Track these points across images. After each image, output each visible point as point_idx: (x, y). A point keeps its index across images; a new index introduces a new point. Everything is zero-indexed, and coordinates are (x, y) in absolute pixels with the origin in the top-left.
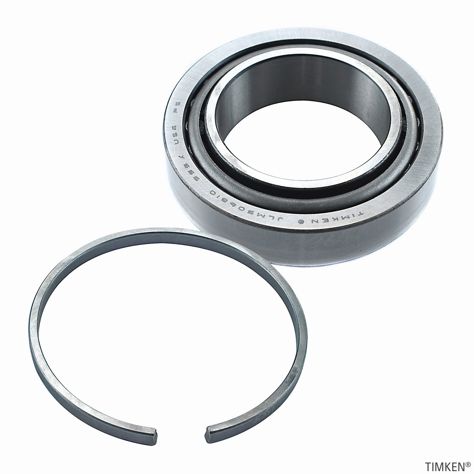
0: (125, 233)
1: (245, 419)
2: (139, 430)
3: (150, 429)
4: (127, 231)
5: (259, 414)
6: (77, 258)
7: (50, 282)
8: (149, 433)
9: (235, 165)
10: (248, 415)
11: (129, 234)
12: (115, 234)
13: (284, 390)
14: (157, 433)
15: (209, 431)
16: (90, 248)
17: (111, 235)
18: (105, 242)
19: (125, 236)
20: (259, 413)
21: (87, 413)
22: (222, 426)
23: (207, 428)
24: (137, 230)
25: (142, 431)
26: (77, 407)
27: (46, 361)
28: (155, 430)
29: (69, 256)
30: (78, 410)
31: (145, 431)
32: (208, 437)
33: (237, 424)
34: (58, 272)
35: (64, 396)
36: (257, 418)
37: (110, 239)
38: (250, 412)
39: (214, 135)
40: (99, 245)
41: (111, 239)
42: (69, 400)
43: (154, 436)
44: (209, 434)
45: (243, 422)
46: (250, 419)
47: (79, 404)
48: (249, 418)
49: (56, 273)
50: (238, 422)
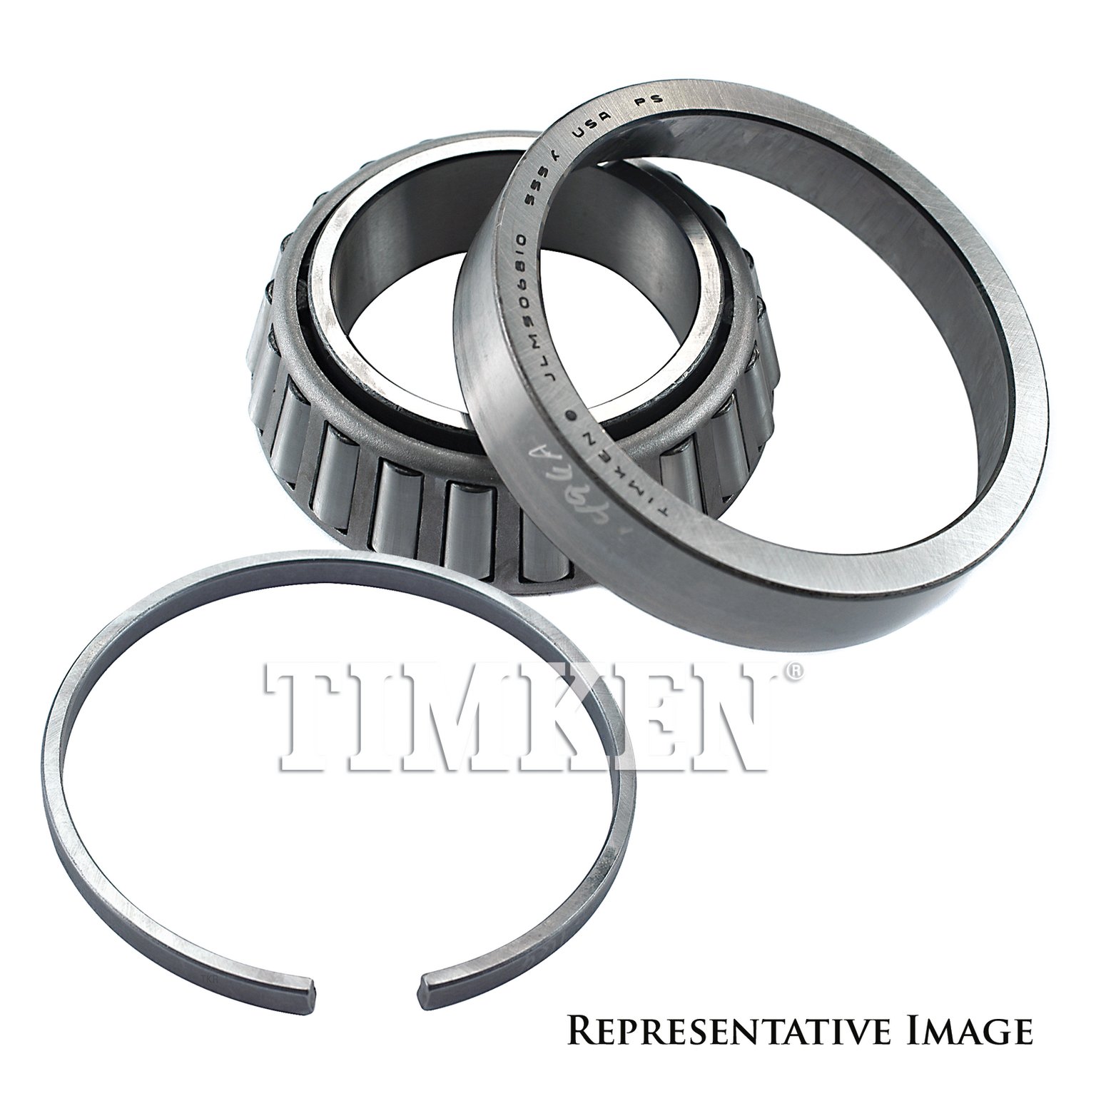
0: (248, 562)
1: (504, 958)
2: (277, 982)
3: (300, 979)
4: (251, 557)
5: (533, 947)
6: (145, 614)
7: (87, 665)
8: (298, 988)
9: (363, 377)
10: (510, 949)
11: (255, 564)
12: (226, 565)
13: (586, 896)
14: (315, 989)
15: (427, 984)
16: (173, 593)
17: (217, 566)
18: (204, 581)
19: (248, 568)
20: (533, 945)
21: (166, 946)
22: (454, 973)
23: (422, 979)
24: (272, 555)
25: (283, 983)
26: (144, 932)
27: (78, 835)
28: (310, 981)
29: (128, 610)
30: (146, 938)
31: (289, 984)
32: (424, 996)
33: (486, 968)
34: (104, 644)
35: (116, 910)
36: (530, 956)
37: (215, 575)
38: (514, 943)
39: (325, 311)
40: (191, 586)
41: (217, 574)
42: (128, 917)
43: (310, 994)
44: (427, 990)
45: (500, 964)
46: (513, 958)
47: (150, 926)
48: (512, 956)
49: (101, 647)
50: (489, 964)
